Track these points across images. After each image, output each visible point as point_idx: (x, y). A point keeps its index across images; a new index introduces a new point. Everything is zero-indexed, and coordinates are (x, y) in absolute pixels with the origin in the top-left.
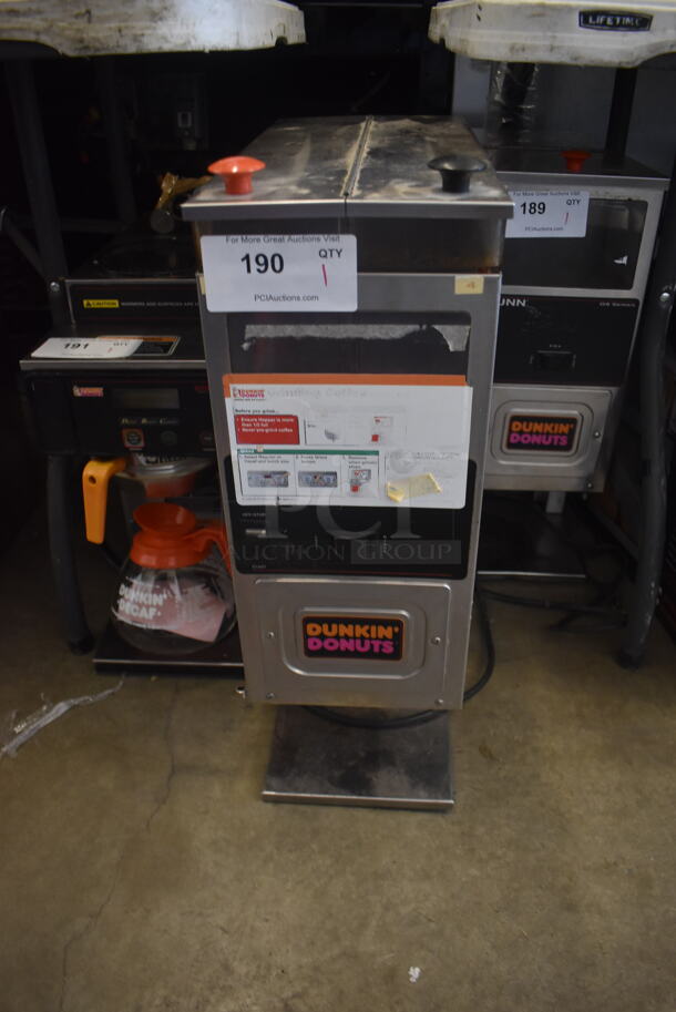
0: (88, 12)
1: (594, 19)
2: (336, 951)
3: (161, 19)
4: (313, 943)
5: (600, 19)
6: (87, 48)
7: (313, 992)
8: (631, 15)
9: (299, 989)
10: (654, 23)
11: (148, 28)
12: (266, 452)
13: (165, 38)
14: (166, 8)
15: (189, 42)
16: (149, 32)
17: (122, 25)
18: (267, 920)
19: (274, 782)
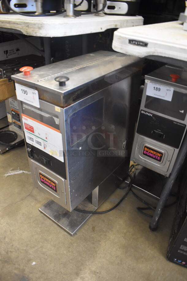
0: (28, 26)
2: (25, 249)
3: (41, 29)
4: (22, 244)
5: (134, 42)
6: (28, 33)
7: (14, 253)
9: (12, 251)
10: (149, 45)
11: (38, 31)
12: (29, 133)
13: (41, 33)
14: (42, 27)
15: (46, 35)
16: (38, 32)
17: (34, 29)
18: (19, 234)
19: (43, 208)
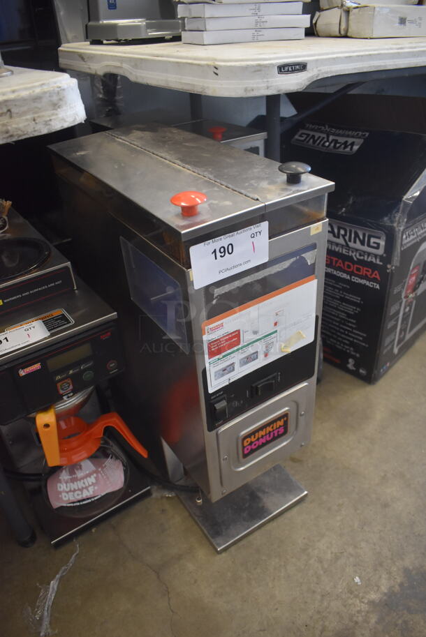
0: (9, 111)
1: (284, 69)
3: (59, 107)
5: (286, 69)
6: (11, 136)
8: (298, 64)
10: (308, 67)
11: (53, 115)
12: (224, 357)
13: (63, 120)
14: (60, 99)
16: (53, 118)
17: (36, 115)
19: (219, 540)
